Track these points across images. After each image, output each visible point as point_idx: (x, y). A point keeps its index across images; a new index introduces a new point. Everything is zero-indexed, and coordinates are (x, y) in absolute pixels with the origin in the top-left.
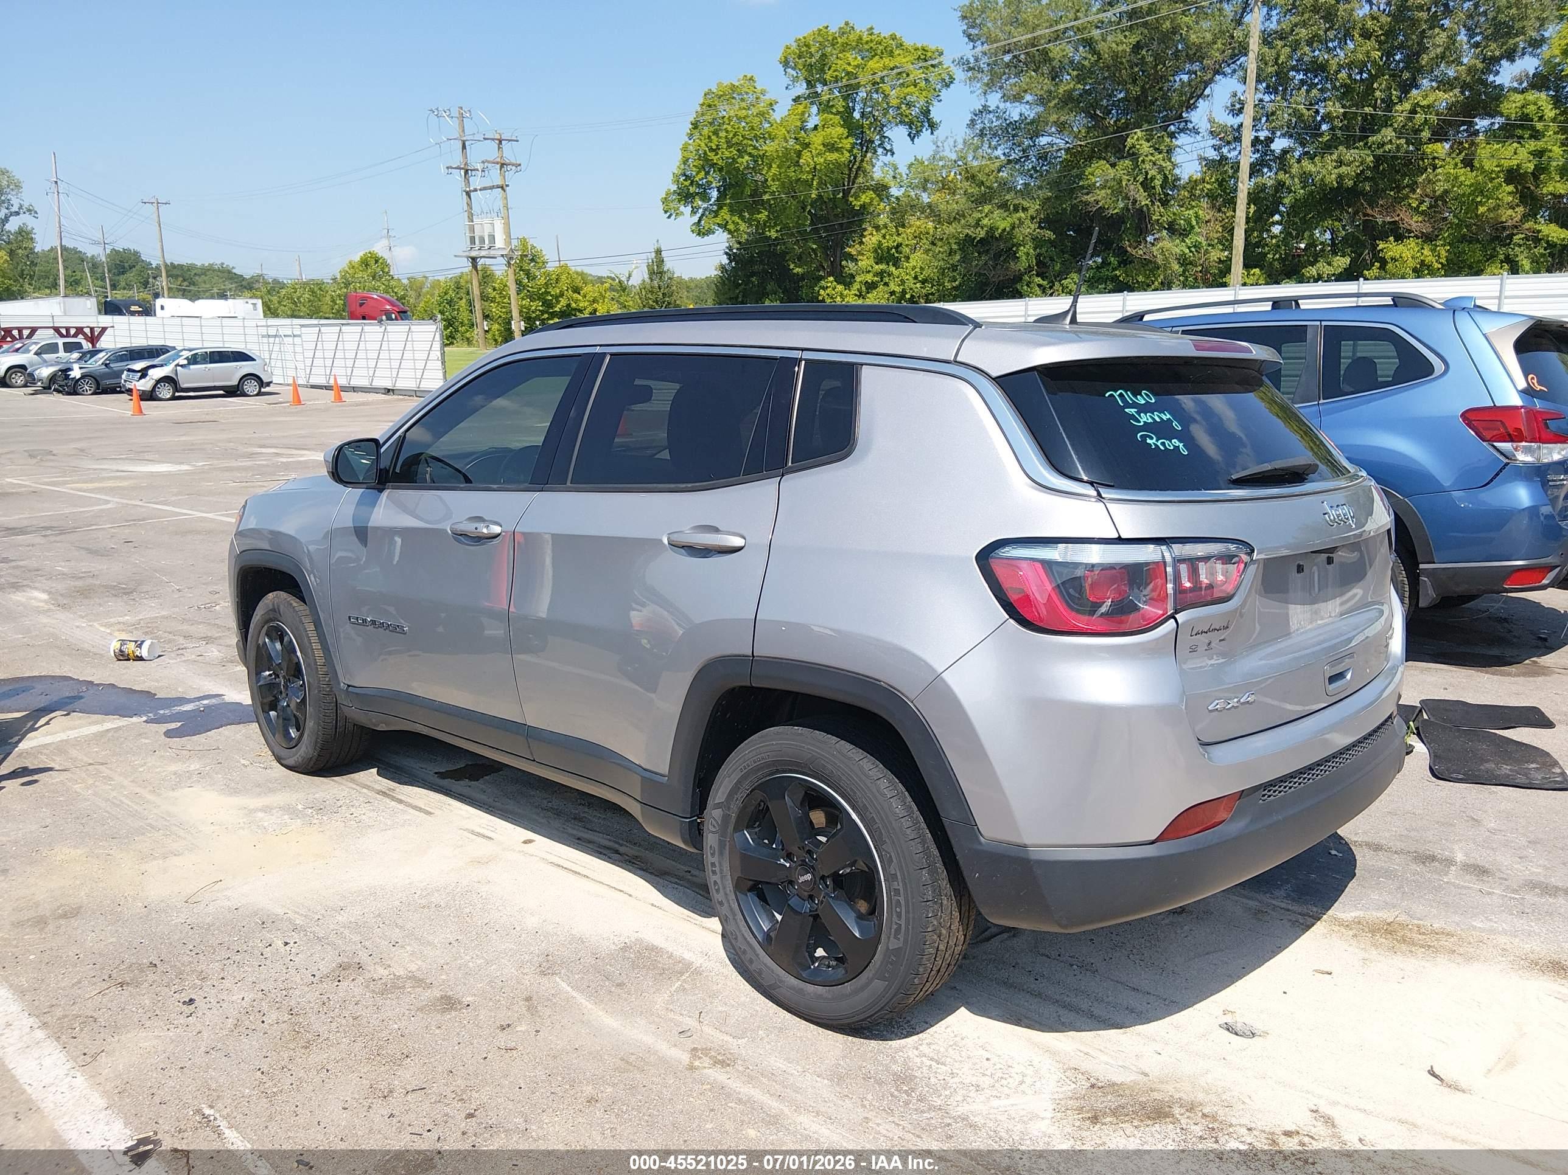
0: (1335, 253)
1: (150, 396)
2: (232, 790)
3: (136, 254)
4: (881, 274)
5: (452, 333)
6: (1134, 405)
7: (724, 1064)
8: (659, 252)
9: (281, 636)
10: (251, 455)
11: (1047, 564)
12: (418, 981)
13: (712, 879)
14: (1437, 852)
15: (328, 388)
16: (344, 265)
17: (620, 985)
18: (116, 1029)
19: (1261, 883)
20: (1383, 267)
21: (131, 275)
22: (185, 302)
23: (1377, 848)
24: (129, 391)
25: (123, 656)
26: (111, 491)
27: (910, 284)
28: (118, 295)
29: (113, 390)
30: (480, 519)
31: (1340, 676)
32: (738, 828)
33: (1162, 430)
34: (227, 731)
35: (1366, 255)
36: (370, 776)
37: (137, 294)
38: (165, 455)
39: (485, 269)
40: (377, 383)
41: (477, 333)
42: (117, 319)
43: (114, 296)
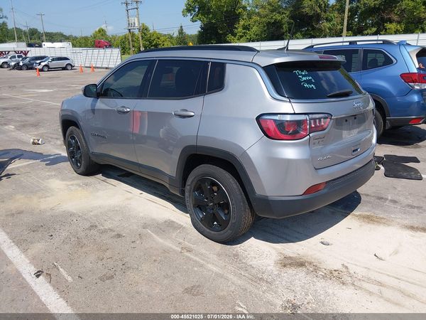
0: (372, 27)
1: (42, 70)
2: (63, 180)
3: (36, 30)
4: (244, 33)
5: (124, 51)
6: (301, 75)
7: (190, 251)
8: (181, 27)
9: (74, 138)
10: (69, 87)
11: (275, 120)
12: (111, 230)
13: (187, 204)
14: (383, 196)
15: (90, 67)
16: (94, 32)
17: (164, 231)
18: (32, 243)
19: (334, 205)
20: (386, 31)
21: (35, 36)
22: (50, 43)
23: (367, 195)
24: (36, 69)
25: (34, 143)
26: (31, 97)
27: (253, 36)
28: (32, 41)
29: (32, 69)
30: (124, 107)
31: (357, 150)
32: (194, 191)
33: (309, 82)
34: (62, 164)
35: (381, 27)
36: (100, 176)
37: (37, 41)
38: (46, 87)
39: (133, 32)
40: (104, 66)
41: (131, 51)
42: (32, 48)
43: (30, 42)
